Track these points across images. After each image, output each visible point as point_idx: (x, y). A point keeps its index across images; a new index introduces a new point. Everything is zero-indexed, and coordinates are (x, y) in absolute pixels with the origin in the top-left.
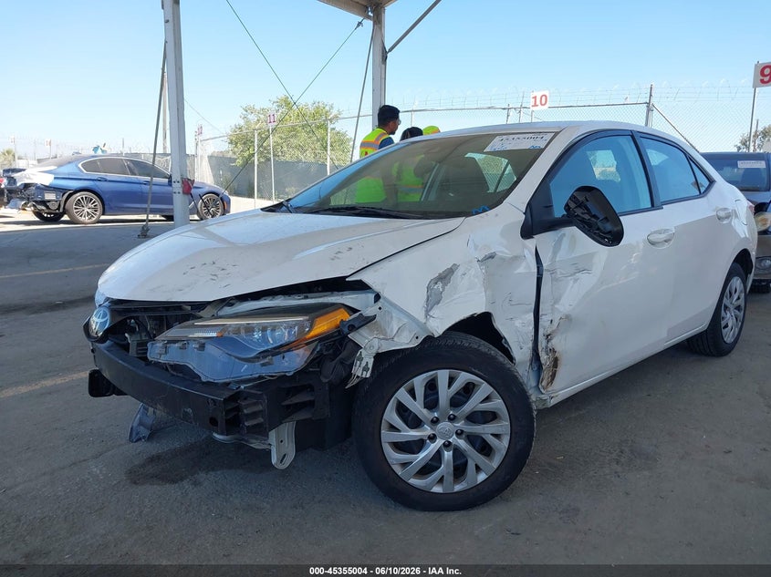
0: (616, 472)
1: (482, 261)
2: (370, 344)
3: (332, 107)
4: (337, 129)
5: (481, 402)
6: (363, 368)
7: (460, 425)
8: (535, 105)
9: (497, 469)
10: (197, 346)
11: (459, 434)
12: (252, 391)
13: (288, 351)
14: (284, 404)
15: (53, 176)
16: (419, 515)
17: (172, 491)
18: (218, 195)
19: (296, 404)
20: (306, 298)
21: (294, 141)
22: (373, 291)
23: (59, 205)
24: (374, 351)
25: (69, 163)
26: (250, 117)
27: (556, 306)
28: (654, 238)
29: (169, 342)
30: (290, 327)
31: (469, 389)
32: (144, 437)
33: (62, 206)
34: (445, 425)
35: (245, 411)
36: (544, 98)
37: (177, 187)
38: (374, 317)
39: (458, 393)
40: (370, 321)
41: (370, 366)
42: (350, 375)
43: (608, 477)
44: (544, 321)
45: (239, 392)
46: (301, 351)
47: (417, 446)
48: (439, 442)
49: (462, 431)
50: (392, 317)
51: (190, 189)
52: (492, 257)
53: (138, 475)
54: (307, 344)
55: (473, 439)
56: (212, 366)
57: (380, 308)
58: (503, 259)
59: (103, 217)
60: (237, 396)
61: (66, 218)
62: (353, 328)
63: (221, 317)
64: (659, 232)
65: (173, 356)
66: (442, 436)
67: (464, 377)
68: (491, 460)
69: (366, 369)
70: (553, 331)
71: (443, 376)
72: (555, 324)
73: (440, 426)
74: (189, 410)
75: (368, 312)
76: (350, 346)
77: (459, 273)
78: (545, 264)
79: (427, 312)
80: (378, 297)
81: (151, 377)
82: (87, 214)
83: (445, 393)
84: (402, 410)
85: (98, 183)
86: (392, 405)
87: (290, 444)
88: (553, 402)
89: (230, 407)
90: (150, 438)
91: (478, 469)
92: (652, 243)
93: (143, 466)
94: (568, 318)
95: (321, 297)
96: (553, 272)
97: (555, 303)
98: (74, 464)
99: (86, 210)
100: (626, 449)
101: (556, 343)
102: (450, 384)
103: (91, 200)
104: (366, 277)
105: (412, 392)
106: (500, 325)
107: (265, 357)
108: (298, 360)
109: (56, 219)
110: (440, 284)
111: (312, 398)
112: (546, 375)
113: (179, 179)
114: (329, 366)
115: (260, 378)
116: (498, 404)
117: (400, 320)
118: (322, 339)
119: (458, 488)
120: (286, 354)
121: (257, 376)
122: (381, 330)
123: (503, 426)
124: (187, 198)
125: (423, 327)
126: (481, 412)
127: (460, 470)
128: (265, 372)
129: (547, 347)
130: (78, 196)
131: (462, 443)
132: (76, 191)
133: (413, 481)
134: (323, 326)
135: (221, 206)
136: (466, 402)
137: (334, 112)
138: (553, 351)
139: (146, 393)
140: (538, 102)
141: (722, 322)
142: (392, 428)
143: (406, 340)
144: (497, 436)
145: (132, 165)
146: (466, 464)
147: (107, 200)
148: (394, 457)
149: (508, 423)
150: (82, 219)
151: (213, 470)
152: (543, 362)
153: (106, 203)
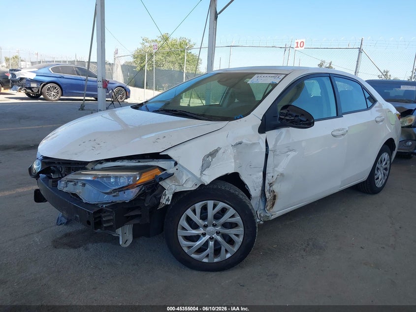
0: (302, 256)
1: (234, 146)
2: (170, 188)
3: (190, 41)
4: (192, 53)
5: (230, 218)
6: (166, 199)
7: (218, 229)
8: (297, 47)
9: (237, 251)
10: (81, 185)
11: (218, 233)
12: (108, 209)
13: (127, 189)
14: (125, 215)
15: (35, 74)
16: (195, 272)
17: (73, 252)
18: (123, 88)
19: (131, 216)
20: (139, 162)
21: (169, 59)
22: (174, 160)
23: (39, 90)
24: (172, 191)
25: (45, 67)
26: (146, 44)
27: (276, 169)
28: (334, 133)
29: (68, 181)
30: (129, 177)
31: (223, 211)
32: (64, 223)
33: (40, 91)
34: (211, 228)
35: (104, 219)
36: (302, 43)
37: (100, 84)
38: (173, 174)
39: (218, 213)
40: (171, 176)
41: (170, 198)
42: (159, 203)
43: (297, 258)
44: (268, 176)
45: (102, 209)
46: (134, 190)
47: (196, 238)
48: (207, 237)
49: (220, 232)
50: (183, 174)
51: (107, 85)
52: (240, 143)
53: (57, 243)
54: (137, 186)
55: (224, 236)
56: (89, 195)
57: (177, 169)
58: (247, 145)
59: (61, 97)
60: (101, 211)
61: (42, 97)
62: (161, 179)
63: (95, 170)
64: (339, 130)
65: (70, 188)
66: (209, 234)
67: (221, 205)
68: (233, 247)
69: (168, 200)
70: (274, 182)
71: (210, 204)
72: (275, 178)
73: (208, 229)
74: (78, 216)
75: (170, 171)
76: (160, 188)
77: (220, 152)
78: (270, 147)
79: (202, 172)
80: (176, 164)
81: (61, 197)
82: (53, 95)
83: (211, 212)
84: (189, 220)
85: (59, 79)
86: (183, 217)
87: (130, 235)
88: (273, 217)
89: (96, 216)
90: (67, 224)
91: (227, 251)
92: (334, 136)
93: (61, 238)
94: (282, 175)
95: (146, 162)
96: (274, 151)
97: (275, 167)
98: (26, 235)
99: (53, 93)
100: (311, 243)
101: (275, 187)
102: (214, 208)
103: (56, 88)
104: (170, 153)
105: (194, 211)
106: (244, 178)
107: (114, 192)
108: (132, 194)
109: (37, 97)
110: (210, 158)
111: (140, 213)
112: (269, 204)
113: (101, 80)
114: (148, 198)
115: (112, 202)
116: (238, 219)
117: (187, 176)
118: (145, 184)
119: (216, 260)
120: (126, 191)
121: (111, 201)
122: (176, 180)
123: (240, 230)
124: (105, 90)
125: (199, 180)
126: (230, 223)
127: (217, 251)
128: (114, 199)
129: (269, 190)
130: (49, 85)
131: (219, 238)
132: (48, 83)
133: (193, 256)
134: (147, 177)
135: (125, 94)
136: (222, 217)
137: (191, 43)
138: (274, 192)
139: (58, 205)
140: (299, 46)
141: (375, 176)
142: (184, 229)
143: (190, 186)
144: (237, 235)
145: (78, 70)
146: (220, 248)
147: (65, 89)
148: (184, 243)
149: (243, 229)
150: (50, 98)
151: (96, 242)
152: (267, 197)
153: (63, 90)
